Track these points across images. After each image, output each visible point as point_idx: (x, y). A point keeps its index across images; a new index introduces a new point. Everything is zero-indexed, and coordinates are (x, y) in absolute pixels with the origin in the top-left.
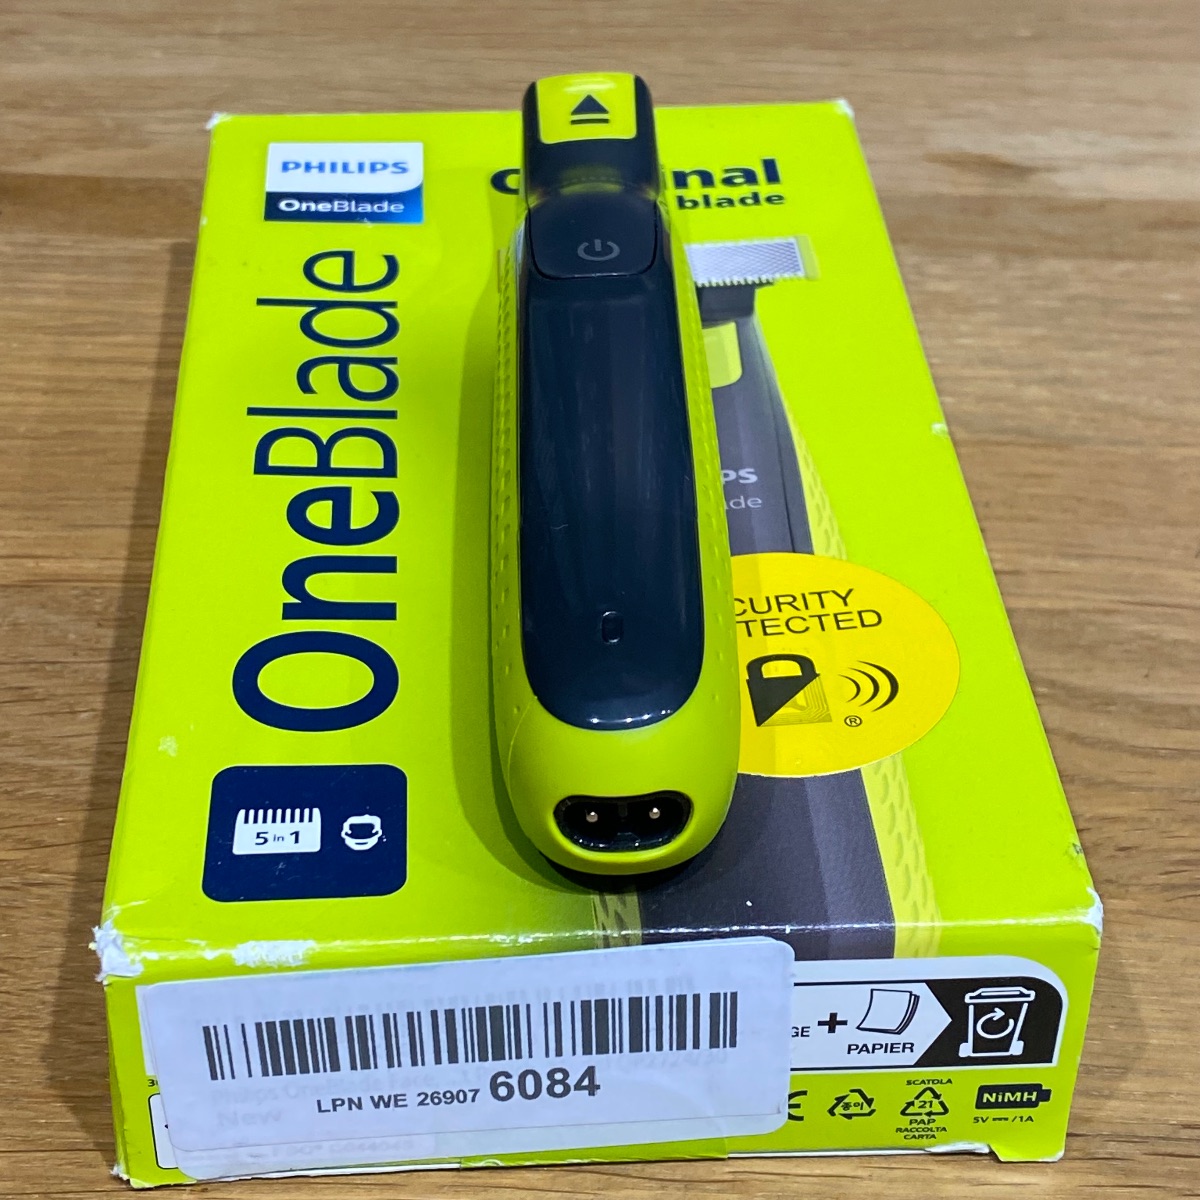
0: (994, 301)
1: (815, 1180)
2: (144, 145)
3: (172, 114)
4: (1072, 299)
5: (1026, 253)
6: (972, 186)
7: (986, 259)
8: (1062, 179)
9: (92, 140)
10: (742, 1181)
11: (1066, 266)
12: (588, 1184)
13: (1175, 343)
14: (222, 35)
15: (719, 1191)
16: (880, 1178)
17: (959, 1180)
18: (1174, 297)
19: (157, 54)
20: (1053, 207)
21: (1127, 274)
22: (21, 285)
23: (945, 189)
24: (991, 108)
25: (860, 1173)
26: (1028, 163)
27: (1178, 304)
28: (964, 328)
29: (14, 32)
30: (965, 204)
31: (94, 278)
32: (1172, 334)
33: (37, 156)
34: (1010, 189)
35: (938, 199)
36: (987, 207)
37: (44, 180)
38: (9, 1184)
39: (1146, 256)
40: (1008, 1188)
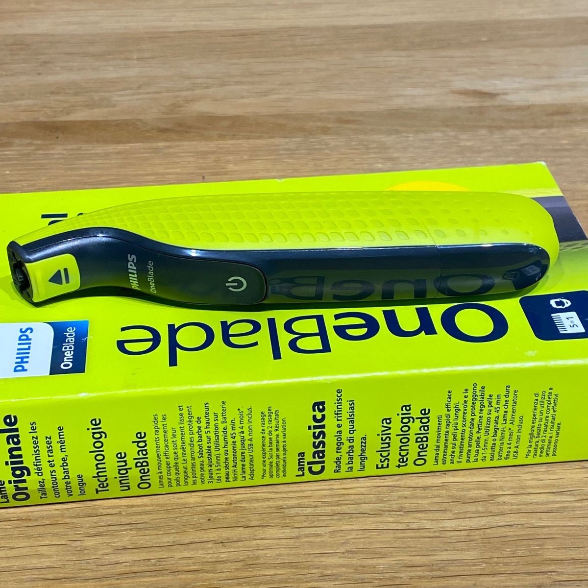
0: (489, 148)
1: (475, 483)
2: (114, 106)
3: (123, 93)
4: (522, 145)
5: (500, 128)
6: (473, 103)
7: (484, 132)
8: (509, 98)
9: (91, 105)
10: (446, 486)
11: (518, 132)
12: (385, 491)
13: (568, 160)
14: (137, 59)
15: (437, 490)
16: (501, 481)
17: (532, 479)
18: (566, 142)
19: (111, 69)
20: (508, 109)
21: (544, 134)
22: (73, 166)
23: (461, 104)
24: (475, 70)
25: (492, 479)
26: (494, 92)
27: (567, 144)
28: (479, 159)
29: (46, 63)
30: (471, 110)
31: (104, 162)
32: (567, 157)
33: (68, 113)
34: (488, 103)
35: (459, 108)
36: (481, 111)
37: (74, 123)
38: (151, 508)
39: (550, 126)
40: (553, 481)
